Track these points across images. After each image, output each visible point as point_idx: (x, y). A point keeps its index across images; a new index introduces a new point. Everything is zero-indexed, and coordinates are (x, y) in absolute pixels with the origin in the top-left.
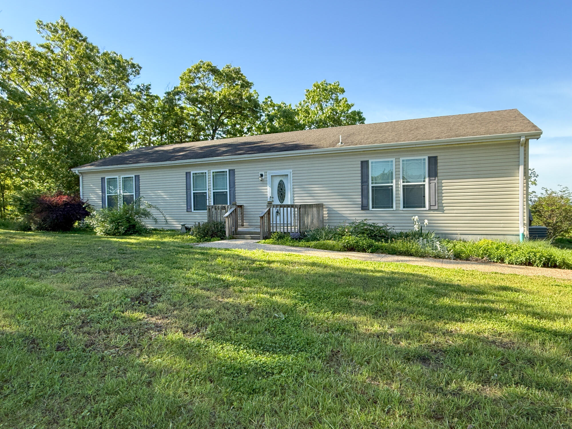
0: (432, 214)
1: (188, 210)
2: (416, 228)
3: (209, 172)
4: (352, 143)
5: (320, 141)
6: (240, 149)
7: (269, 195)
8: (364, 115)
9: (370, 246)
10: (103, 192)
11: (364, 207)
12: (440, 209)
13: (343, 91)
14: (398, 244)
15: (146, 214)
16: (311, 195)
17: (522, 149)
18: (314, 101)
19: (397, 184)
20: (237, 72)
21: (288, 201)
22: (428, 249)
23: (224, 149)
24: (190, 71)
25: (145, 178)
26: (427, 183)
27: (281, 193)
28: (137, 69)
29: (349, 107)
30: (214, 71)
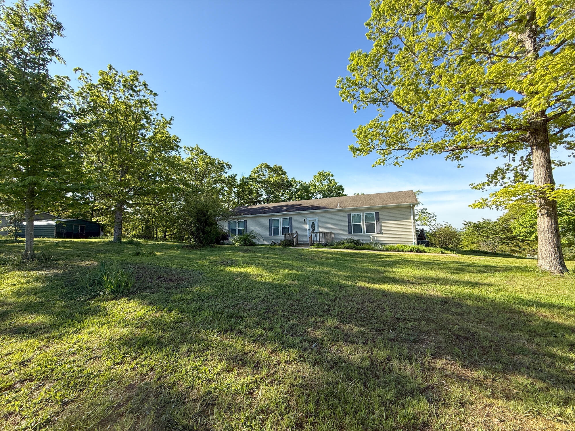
0: (378, 235)
1: (270, 235)
2: (372, 241)
3: (280, 219)
4: (343, 207)
5: (328, 205)
6: (293, 208)
7: (308, 228)
8: (343, 187)
9: (354, 247)
10: (229, 228)
11: (350, 233)
12: (381, 233)
13: (333, 176)
14: (365, 246)
15: (254, 237)
16: (326, 228)
17: (412, 209)
18: (318, 181)
19: (363, 223)
20: (280, 168)
21: (316, 230)
22: (376, 248)
23: (285, 208)
24: (258, 168)
25: (250, 222)
26: (375, 223)
27: (313, 227)
28: (229, 167)
29: (336, 184)
30: (269, 168)
